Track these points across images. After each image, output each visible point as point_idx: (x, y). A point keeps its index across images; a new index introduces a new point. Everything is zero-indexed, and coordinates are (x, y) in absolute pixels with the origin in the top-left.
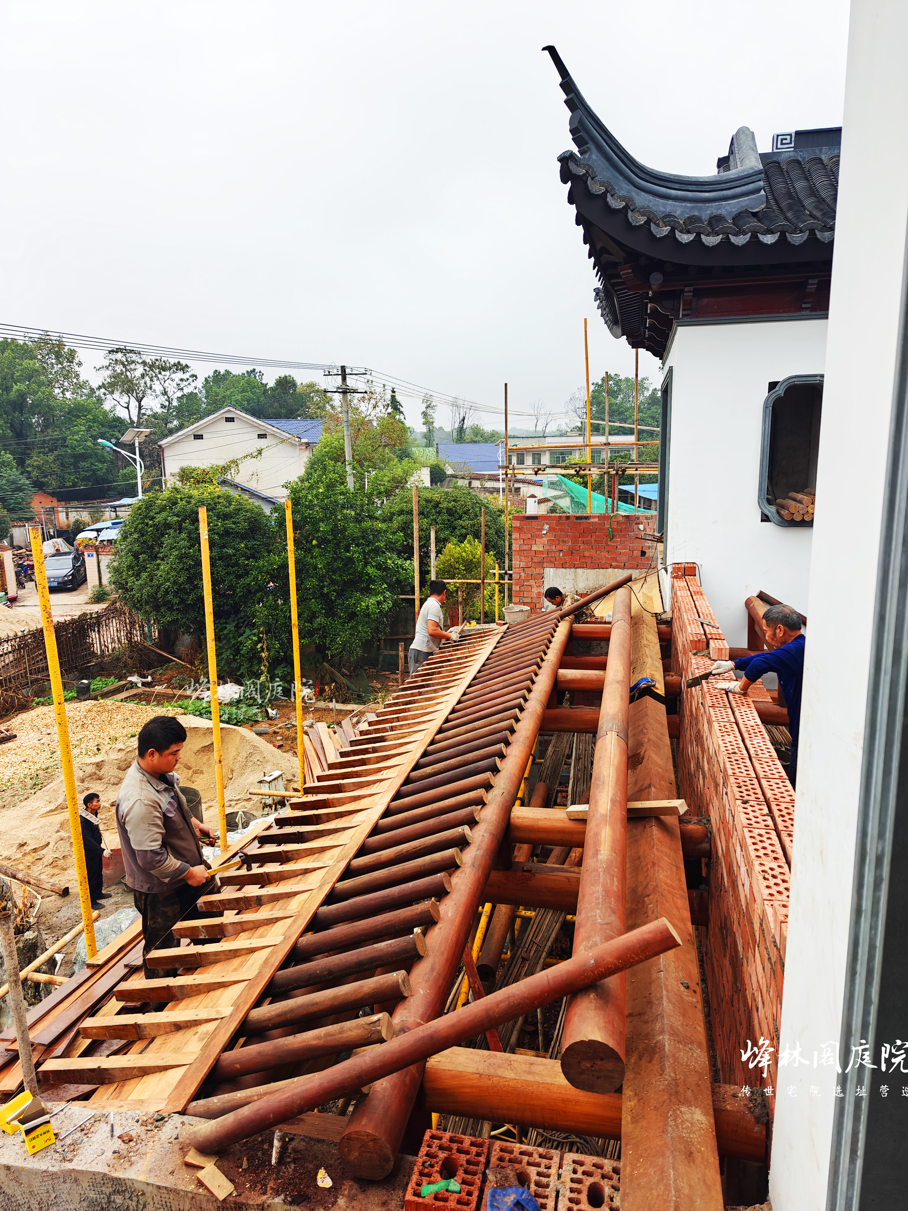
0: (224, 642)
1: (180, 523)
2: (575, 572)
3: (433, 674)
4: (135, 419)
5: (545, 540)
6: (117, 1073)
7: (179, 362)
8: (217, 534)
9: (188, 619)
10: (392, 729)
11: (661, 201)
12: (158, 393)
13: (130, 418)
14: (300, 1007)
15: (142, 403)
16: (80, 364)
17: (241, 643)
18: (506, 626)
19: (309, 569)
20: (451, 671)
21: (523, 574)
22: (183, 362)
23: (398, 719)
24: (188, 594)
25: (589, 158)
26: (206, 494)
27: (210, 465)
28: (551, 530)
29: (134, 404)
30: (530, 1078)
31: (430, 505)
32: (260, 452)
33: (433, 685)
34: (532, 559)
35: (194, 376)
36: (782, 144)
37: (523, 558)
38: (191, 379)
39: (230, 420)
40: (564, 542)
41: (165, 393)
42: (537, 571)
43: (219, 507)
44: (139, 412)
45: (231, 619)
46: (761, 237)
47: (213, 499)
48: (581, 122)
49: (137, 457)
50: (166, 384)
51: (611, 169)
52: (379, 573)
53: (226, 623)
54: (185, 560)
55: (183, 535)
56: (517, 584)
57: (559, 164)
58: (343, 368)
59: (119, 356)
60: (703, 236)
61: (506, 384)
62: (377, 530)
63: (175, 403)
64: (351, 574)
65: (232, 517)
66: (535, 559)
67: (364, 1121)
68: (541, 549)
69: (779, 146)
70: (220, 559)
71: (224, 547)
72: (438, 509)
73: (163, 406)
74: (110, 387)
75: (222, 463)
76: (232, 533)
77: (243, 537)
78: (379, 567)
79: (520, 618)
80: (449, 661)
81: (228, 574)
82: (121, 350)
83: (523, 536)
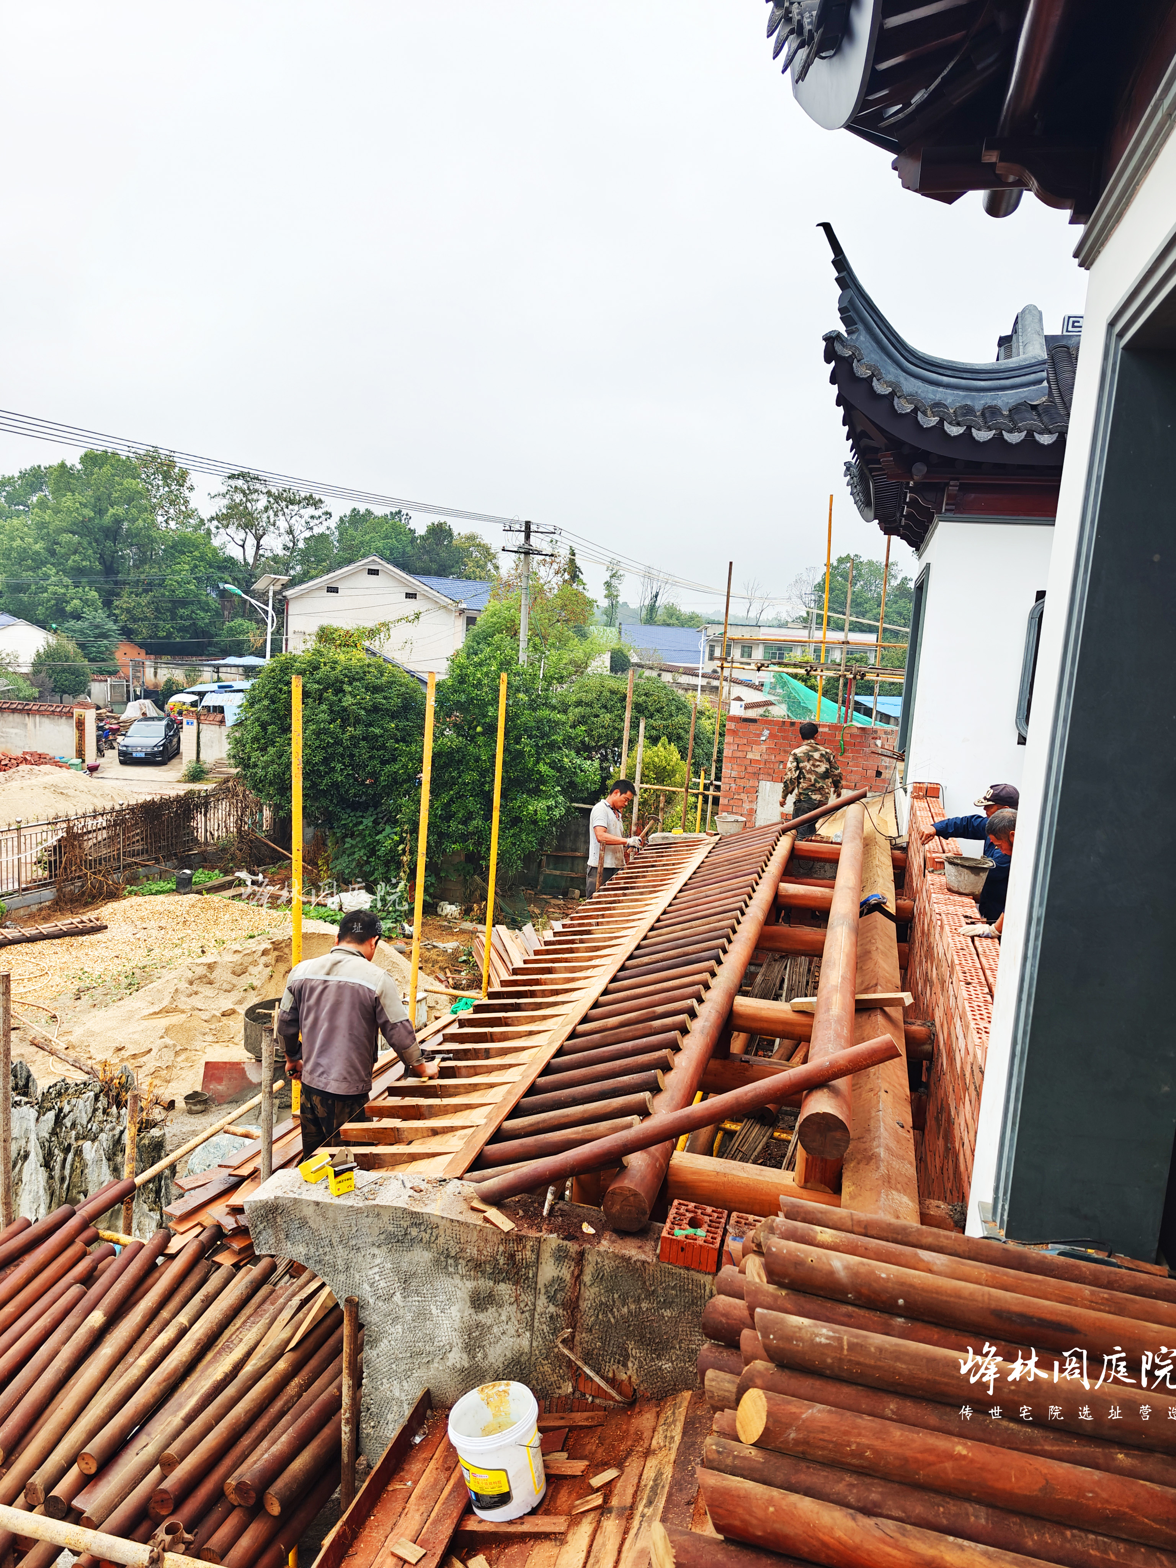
0: (358, 839)
1: (321, 692)
3: (637, 877)
4: (251, 561)
5: (764, 747)
6: (388, 1159)
7: (311, 496)
8: (364, 709)
9: (317, 808)
10: (598, 924)
11: (931, 388)
12: (282, 530)
13: (245, 559)
14: (551, 1118)
15: (262, 542)
16: (191, 489)
17: (378, 842)
18: (718, 837)
19: (469, 760)
20: (657, 876)
21: (733, 785)
22: (317, 497)
23: (603, 916)
24: (322, 777)
25: (857, 339)
26: (354, 661)
27: (355, 627)
28: (772, 736)
29: (251, 541)
30: (760, 1178)
31: (615, 698)
32: (417, 616)
33: (638, 888)
34: (746, 769)
35: (328, 514)
36: (1073, 326)
37: (735, 767)
38: (324, 517)
39: (373, 572)
41: (290, 532)
42: (751, 783)
43: (368, 676)
44: (256, 553)
45: (369, 813)
46: (1037, 437)
47: (361, 667)
48: (851, 302)
49: (270, 609)
50: (293, 521)
51: (879, 351)
52: (552, 772)
53: (363, 817)
54: (323, 737)
55: (324, 707)
56: (725, 797)
57: (824, 343)
58: (528, 524)
59: (240, 483)
60: (973, 430)
61: (731, 563)
62: (554, 721)
63: (301, 545)
65: (383, 691)
66: (750, 770)
67: (626, 1181)
68: (758, 758)
69: (1070, 329)
70: (364, 739)
71: (371, 725)
73: (286, 548)
74: (223, 519)
75: (370, 625)
77: (393, 717)
78: (552, 765)
79: (734, 829)
80: (653, 866)
81: (371, 758)
82: (242, 475)
83: (737, 741)
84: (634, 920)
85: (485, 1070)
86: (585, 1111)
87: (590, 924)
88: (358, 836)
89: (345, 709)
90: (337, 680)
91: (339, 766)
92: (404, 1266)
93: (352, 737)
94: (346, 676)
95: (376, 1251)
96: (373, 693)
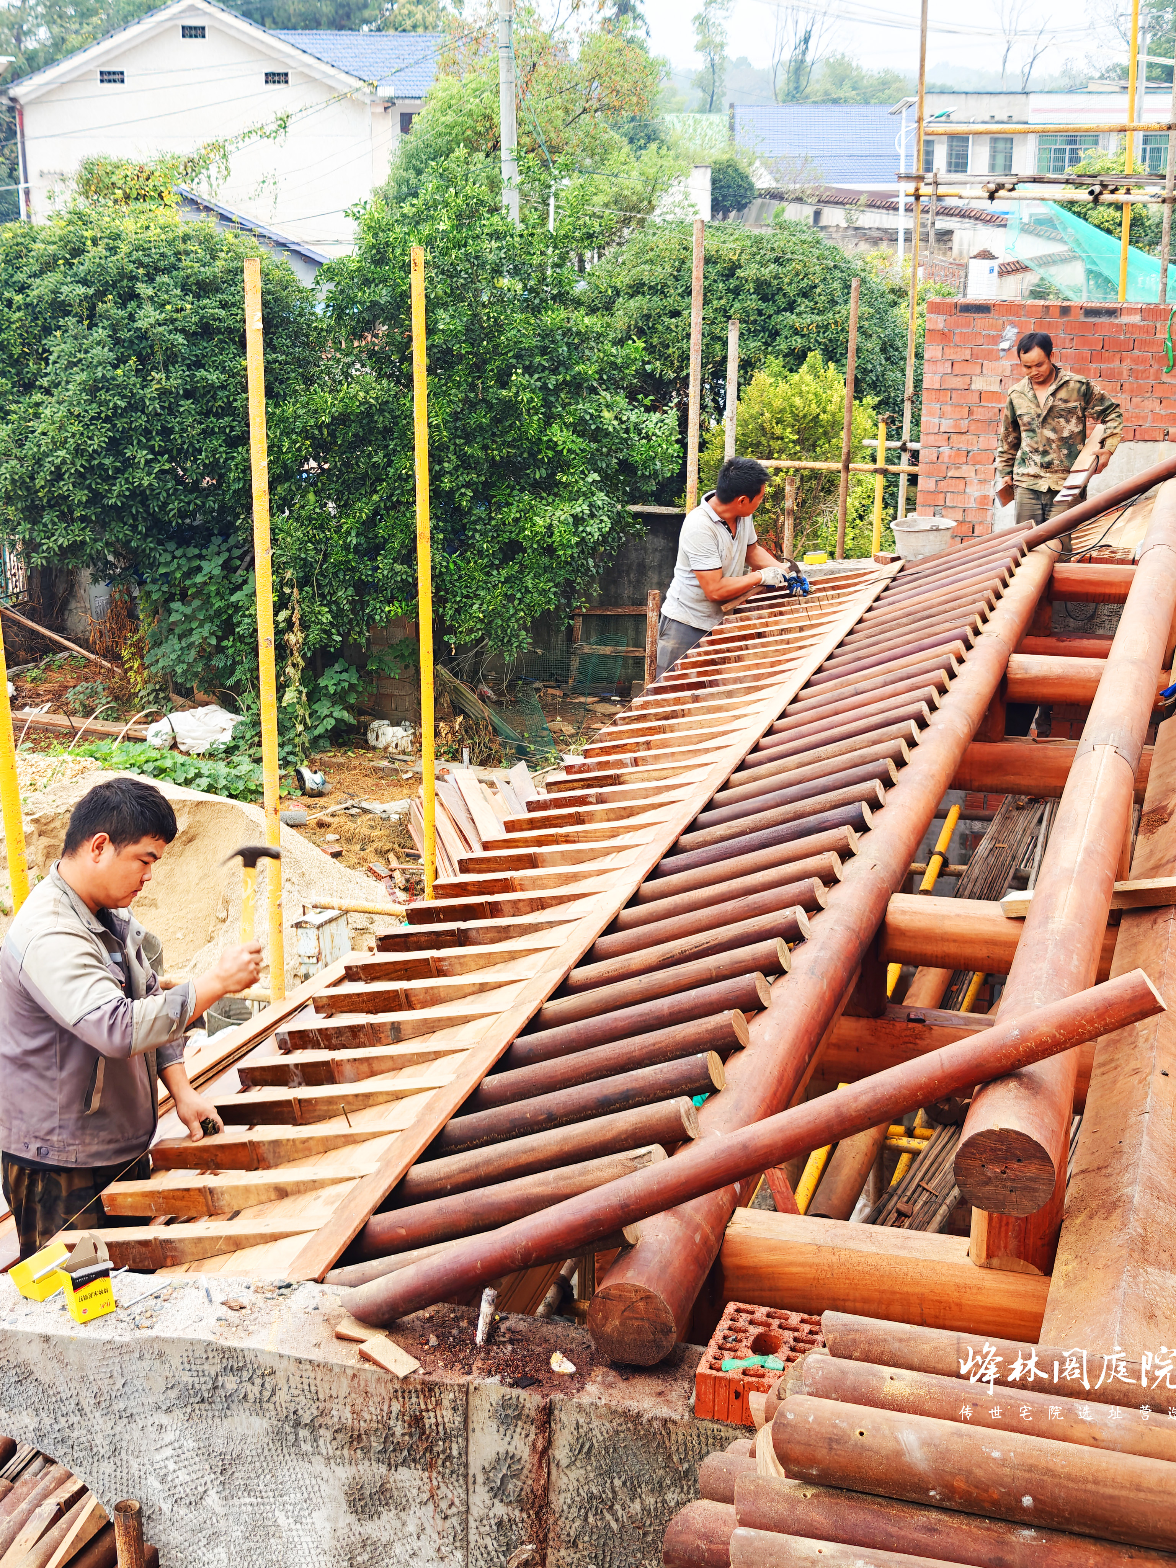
0: (196, 603)
3: (724, 661)
5: (1006, 363)
8: (183, 331)
9: (107, 544)
17: (237, 608)
18: (898, 565)
20: (765, 655)
21: (946, 450)
24: (110, 480)
26: (154, 233)
27: (156, 156)
32: (283, 124)
33: (725, 682)
34: (970, 412)
37: (948, 409)
39: (194, 32)
42: (982, 443)
43: (186, 262)
45: (213, 548)
47: (170, 243)
52: (581, 443)
53: (201, 557)
54: (103, 395)
55: (100, 333)
56: (929, 475)
62: (579, 333)
64: (510, 445)
65: (217, 290)
66: (979, 414)
68: (995, 388)
70: (188, 395)
71: (198, 364)
72: (733, 283)
75: (186, 149)
76: (219, 331)
78: (580, 428)
79: (931, 545)
80: (760, 635)
81: (207, 433)
83: (951, 354)
84: (707, 751)
85: (390, 1064)
86: (565, 1139)
87: (620, 764)
88: (194, 596)
89: (143, 336)
90: (123, 274)
91: (142, 455)
92: (219, 1445)
93: (164, 393)
94: (141, 264)
95: (164, 1419)
96: (198, 297)
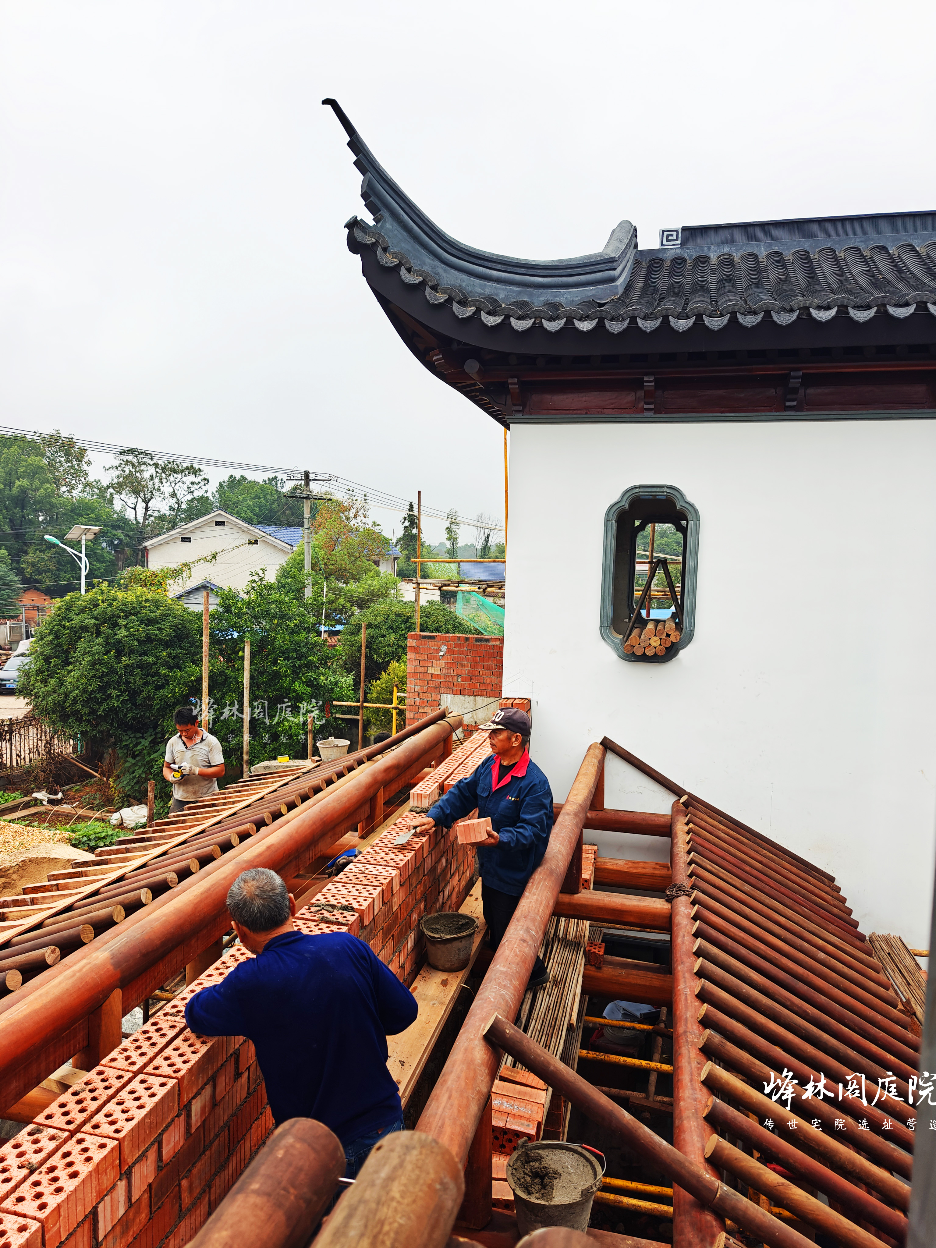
2: (474, 700)
4: (141, 520)
5: (443, 662)
7: (192, 466)
8: (137, 640)
11: (478, 281)
12: (167, 495)
13: (136, 519)
15: (150, 505)
16: (89, 463)
17: (154, 760)
21: (417, 700)
22: (197, 467)
24: (100, 704)
25: (382, 227)
26: (132, 598)
27: (161, 568)
28: (449, 651)
29: (141, 506)
34: (428, 683)
35: (207, 480)
36: (668, 240)
37: (418, 681)
38: (202, 483)
39: (220, 524)
40: (462, 665)
41: (174, 495)
42: (434, 696)
43: (144, 611)
44: (145, 514)
47: (139, 603)
49: (83, 555)
50: (177, 487)
53: (143, 737)
54: (98, 667)
55: (99, 640)
56: (411, 711)
58: (307, 474)
59: (130, 457)
61: (419, 492)
63: (184, 506)
65: (157, 623)
66: (432, 684)
68: (438, 672)
69: (665, 243)
70: (138, 667)
71: (145, 654)
73: (171, 508)
74: (119, 487)
75: (173, 566)
76: (155, 640)
77: (167, 645)
81: (146, 684)
82: (131, 451)
83: (419, 657)
88: (138, 755)
89: (119, 642)
90: (113, 615)
91: (115, 693)
93: (127, 666)
94: (122, 611)
96: (147, 625)
